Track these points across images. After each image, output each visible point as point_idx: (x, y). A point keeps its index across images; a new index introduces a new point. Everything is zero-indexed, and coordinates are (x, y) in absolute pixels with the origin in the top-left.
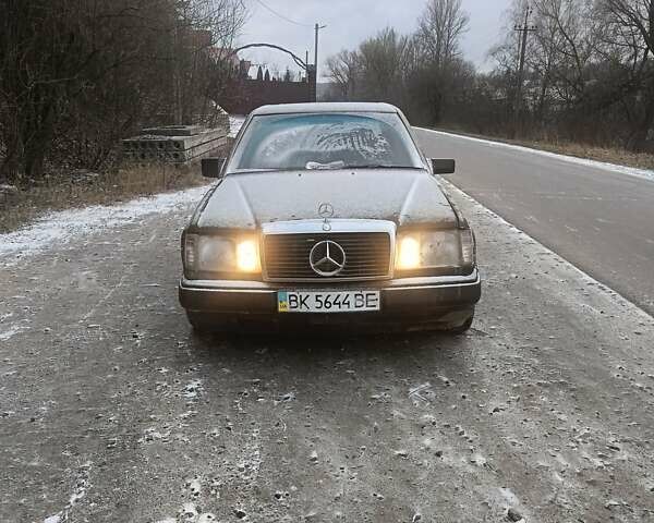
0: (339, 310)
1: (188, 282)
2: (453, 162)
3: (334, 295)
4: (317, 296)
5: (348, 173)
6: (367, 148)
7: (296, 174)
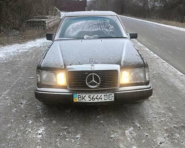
0: (98, 101)
1: (38, 89)
2: (137, 34)
3: (96, 95)
4: (89, 96)
5: (100, 40)
6: (106, 30)
7: (80, 41)
